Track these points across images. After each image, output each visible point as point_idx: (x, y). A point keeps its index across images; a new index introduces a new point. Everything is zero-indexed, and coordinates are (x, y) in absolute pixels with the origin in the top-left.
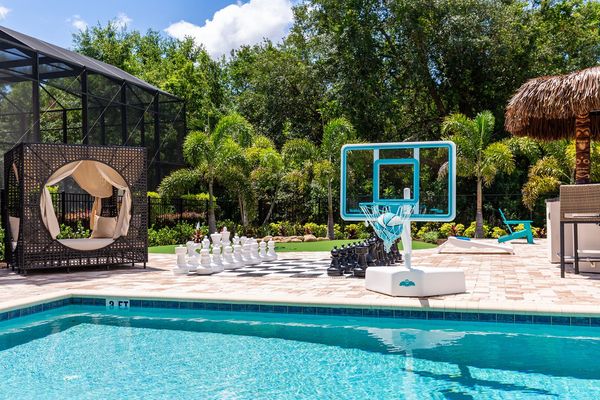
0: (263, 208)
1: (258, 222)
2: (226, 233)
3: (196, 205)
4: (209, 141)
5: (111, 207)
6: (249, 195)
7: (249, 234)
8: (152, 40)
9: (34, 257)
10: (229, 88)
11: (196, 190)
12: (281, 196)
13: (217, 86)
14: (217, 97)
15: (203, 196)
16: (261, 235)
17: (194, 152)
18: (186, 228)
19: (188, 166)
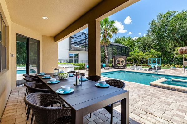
0: (141, 61)
1: (140, 64)
2: (136, 65)
3: (130, 61)
4: (133, 53)
5: (122, 62)
6: (139, 60)
7: (139, 65)
8: (124, 38)
9: (116, 67)
10: (136, 44)
11: (131, 59)
12: (144, 60)
13: (134, 43)
14: (134, 45)
15: (132, 60)
16: (141, 65)
17: (131, 55)
18: (130, 64)
19: (130, 56)
